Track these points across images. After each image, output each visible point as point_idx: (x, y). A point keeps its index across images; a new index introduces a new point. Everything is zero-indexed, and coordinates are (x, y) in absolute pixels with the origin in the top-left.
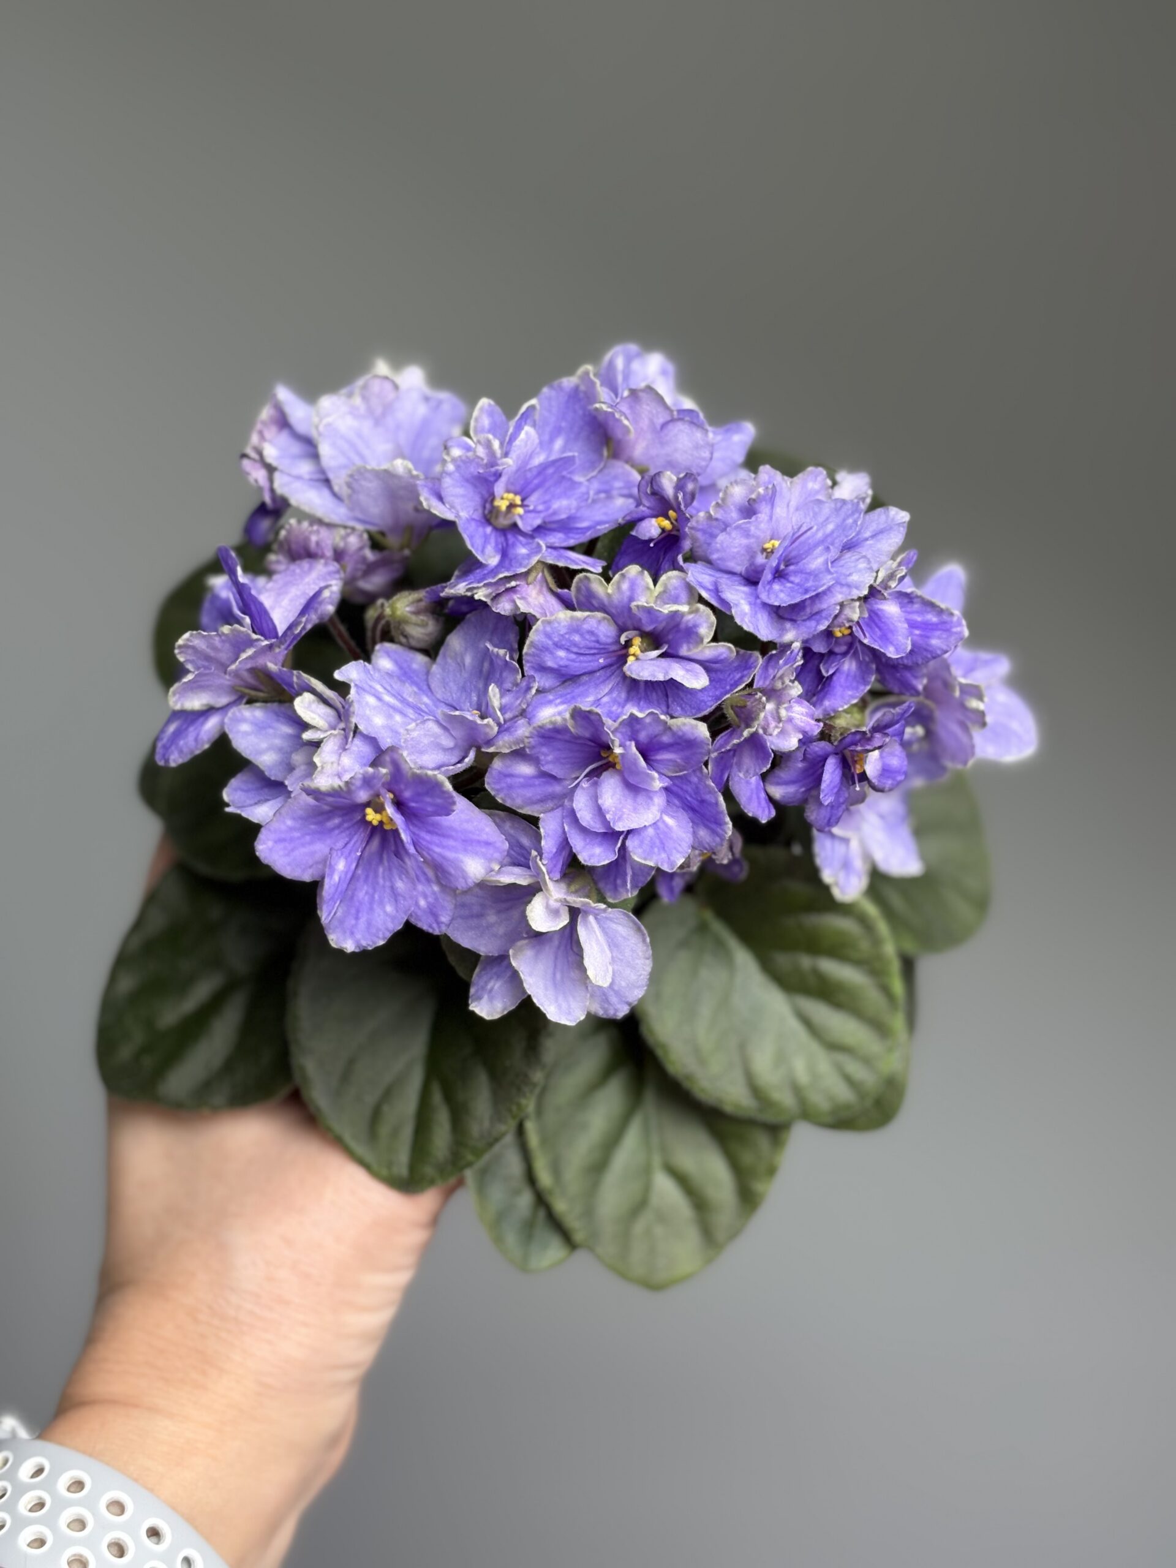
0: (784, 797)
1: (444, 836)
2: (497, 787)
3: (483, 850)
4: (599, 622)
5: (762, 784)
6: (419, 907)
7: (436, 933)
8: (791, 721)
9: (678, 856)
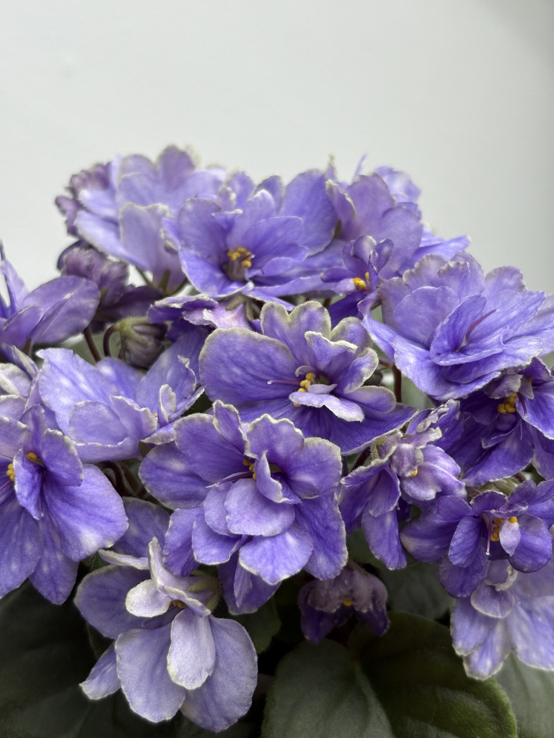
0: (418, 551)
1: (73, 505)
2: (147, 476)
3: (103, 526)
4: (277, 349)
5: (397, 531)
6: (42, 572)
7: (54, 602)
8: (432, 472)
9: (284, 572)
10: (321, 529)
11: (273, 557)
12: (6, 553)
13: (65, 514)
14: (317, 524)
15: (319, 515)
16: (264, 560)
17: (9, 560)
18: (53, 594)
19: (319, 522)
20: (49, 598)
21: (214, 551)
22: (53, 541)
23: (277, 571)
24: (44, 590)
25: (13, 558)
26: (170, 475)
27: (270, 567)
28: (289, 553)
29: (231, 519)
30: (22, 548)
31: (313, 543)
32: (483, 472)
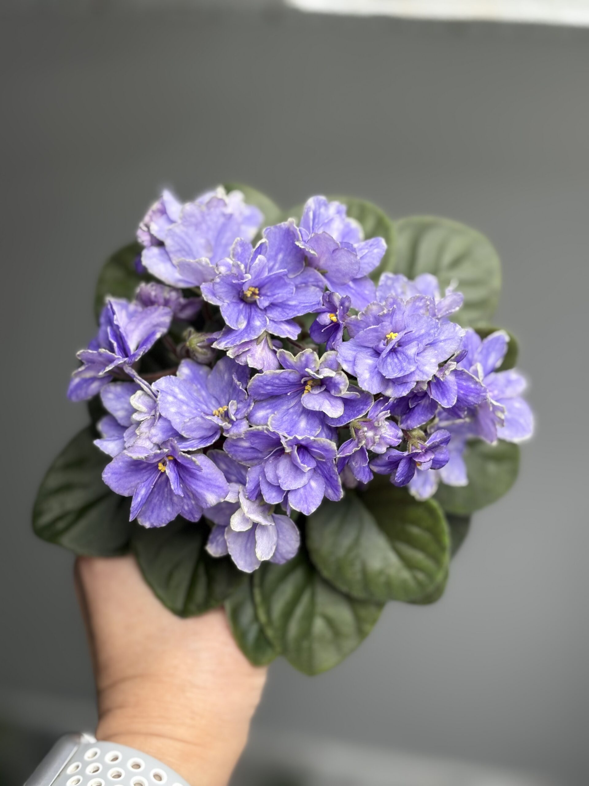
1: (197, 480)
2: (229, 450)
3: (217, 490)
5: (368, 466)
6: (184, 509)
7: (193, 520)
8: (383, 439)
9: (313, 507)
10: (328, 477)
11: (306, 498)
12: (163, 502)
13: (194, 485)
14: (325, 473)
15: (326, 469)
16: (302, 502)
17: (165, 505)
18: (192, 518)
19: (326, 472)
20: (190, 520)
21: (274, 494)
22: (188, 495)
23: (309, 508)
24: (187, 517)
25: (168, 504)
26: (242, 449)
27: (305, 506)
28: (313, 494)
29: (282, 481)
30: (171, 499)
31: (325, 482)
32: (411, 421)
